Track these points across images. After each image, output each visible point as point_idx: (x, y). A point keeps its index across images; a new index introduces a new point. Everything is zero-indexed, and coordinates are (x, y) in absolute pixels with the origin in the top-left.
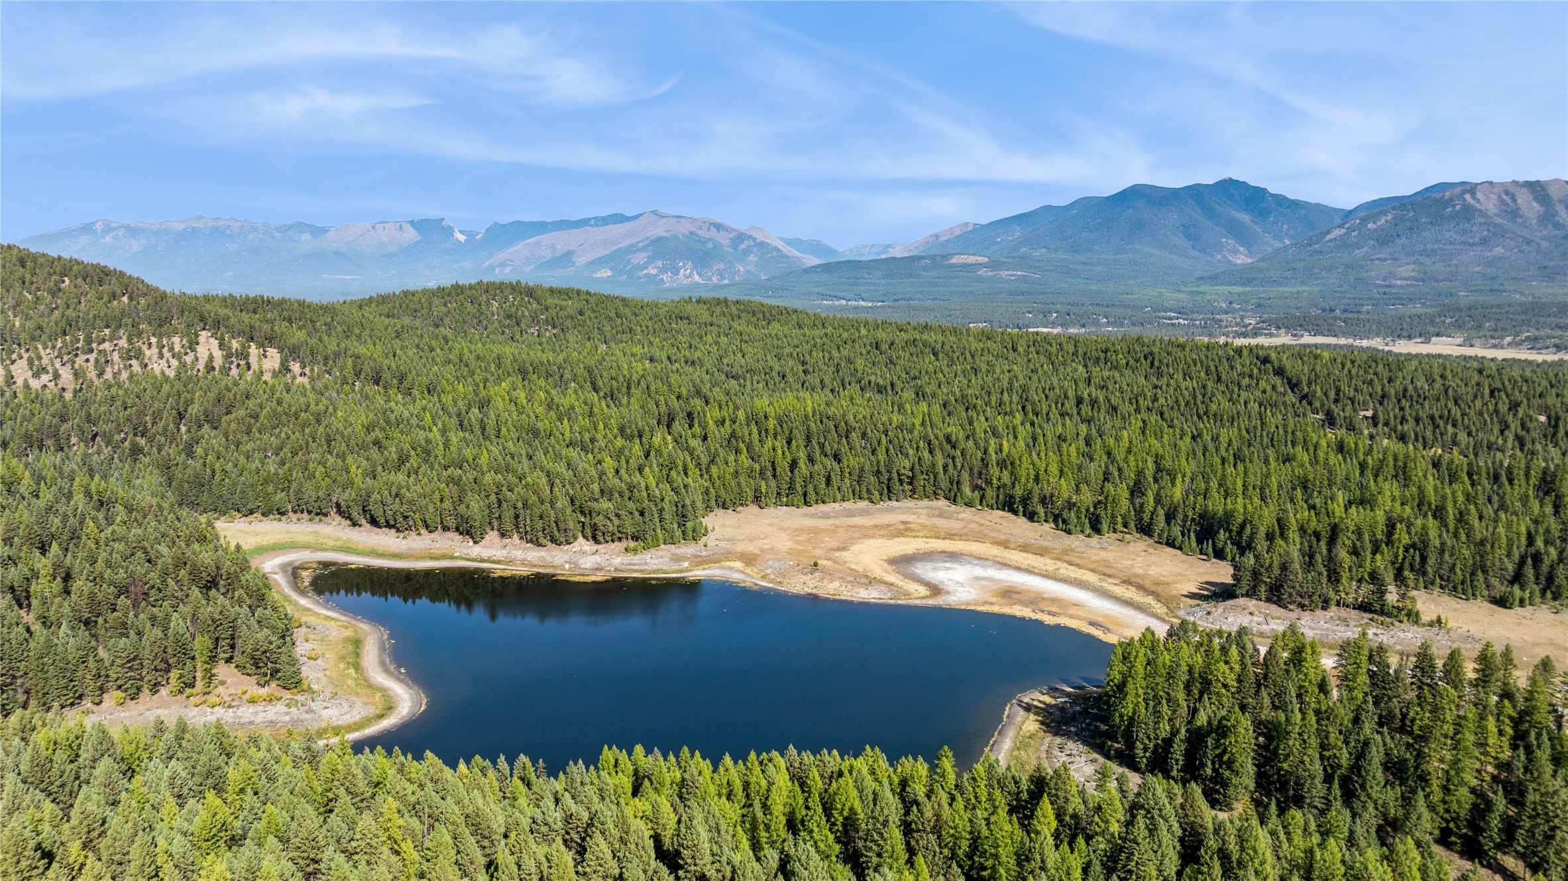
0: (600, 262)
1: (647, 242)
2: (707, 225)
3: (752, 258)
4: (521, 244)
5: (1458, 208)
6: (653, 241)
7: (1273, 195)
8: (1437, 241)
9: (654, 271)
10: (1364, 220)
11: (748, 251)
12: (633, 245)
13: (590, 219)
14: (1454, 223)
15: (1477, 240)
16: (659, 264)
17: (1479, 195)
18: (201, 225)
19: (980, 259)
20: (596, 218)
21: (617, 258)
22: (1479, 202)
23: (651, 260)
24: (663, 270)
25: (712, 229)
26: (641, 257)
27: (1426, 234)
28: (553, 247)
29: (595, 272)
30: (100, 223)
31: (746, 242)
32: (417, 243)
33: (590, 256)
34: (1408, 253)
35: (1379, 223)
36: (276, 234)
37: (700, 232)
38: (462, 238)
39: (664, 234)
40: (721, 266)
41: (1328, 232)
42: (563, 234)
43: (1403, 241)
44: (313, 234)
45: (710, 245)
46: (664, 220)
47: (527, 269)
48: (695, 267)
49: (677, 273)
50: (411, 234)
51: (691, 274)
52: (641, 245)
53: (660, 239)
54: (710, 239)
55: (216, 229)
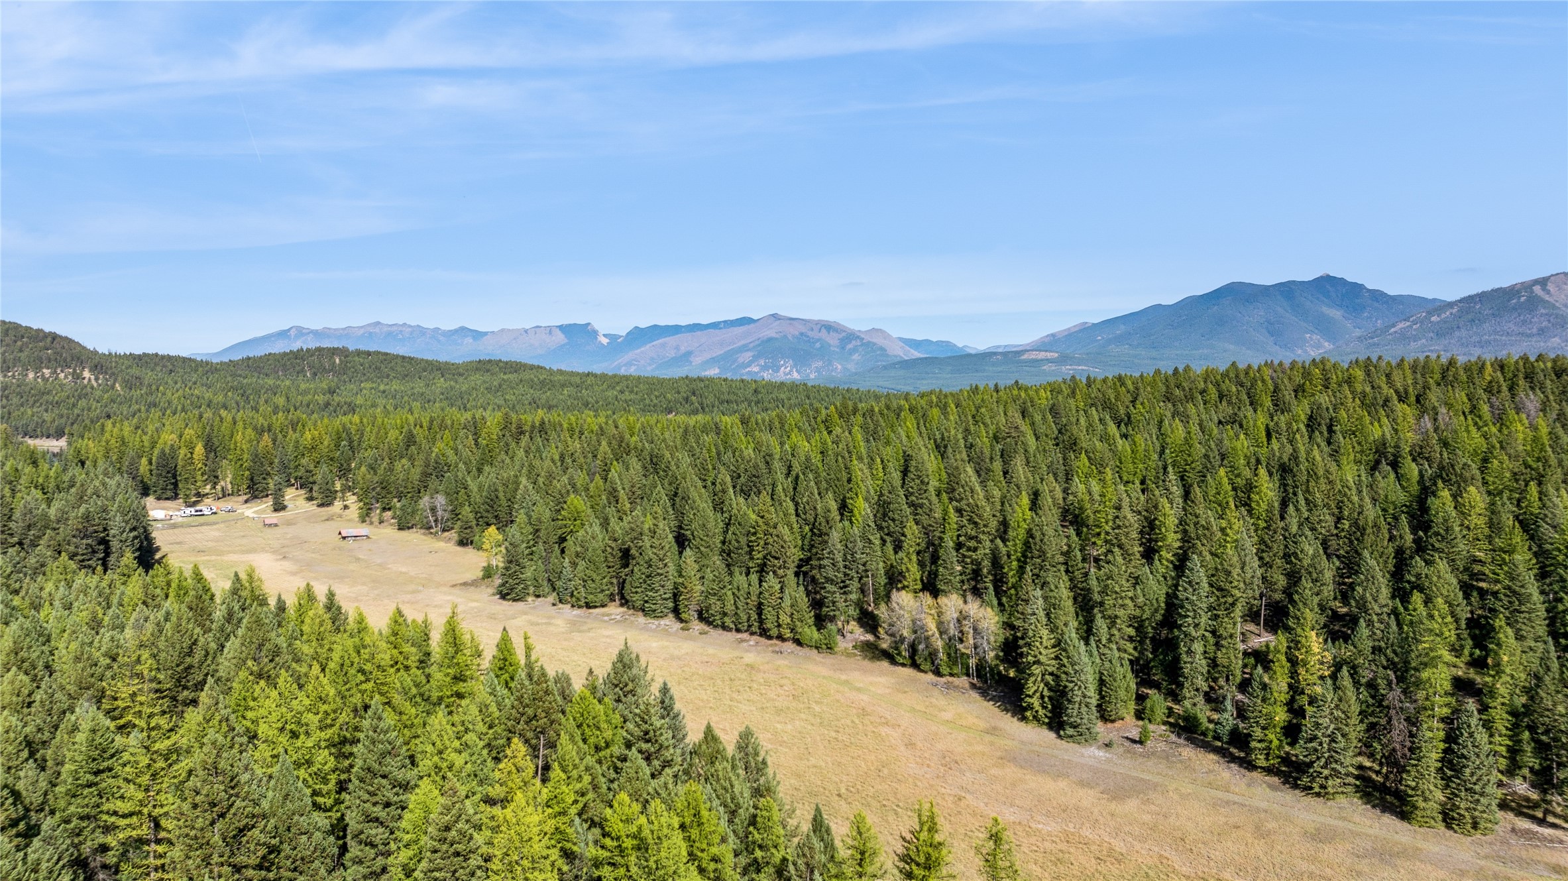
0: (713, 361)
1: (757, 343)
2: (819, 326)
3: (856, 357)
4: (648, 346)
5: (1523, 299)
6: (763, 342)
7: (1369, 291)
8: (1496, 332)
9: (756, 369)
10: (1430, 313)
11: (855, 350)
12: (745, 346)
13: (720, 323)
14: (1516, 314)
15: (1535, 331)
16: (762, 362)
17: (1550, 287)
18: (377, 330)
19: (1049, 355)
20: (725, 322)
21: (727, 358)
22: (1548, 292)
23: (755, 358)
24: (765, 368)
25: (823, 330)
26: (747, 356)
27: (1486, 326)
28: (677, 348)
29: (706, 370)
30: (294, 330)
31: (854, 342)
32: (562, 346)
33: (707, 356)
34: (1463, 344)
35: (1443, 316)
36: (441, 338)
37: (810, 334)
38: (605, 341)
39: (774, 335)
40: (820, 363)
41: (1394, 326)
42: (688, 336)
43: (1464, 333)
44: (474, 338)
45: (818, 345)
46: (778, 322)
47: (649, 368)
48: (795, 365)
49: (778, 371)
50: (560, 337)
51: (791, 371)
52: (751, 345)
53: (770, 340)
54: (818, 340)
55: (389, 334)
